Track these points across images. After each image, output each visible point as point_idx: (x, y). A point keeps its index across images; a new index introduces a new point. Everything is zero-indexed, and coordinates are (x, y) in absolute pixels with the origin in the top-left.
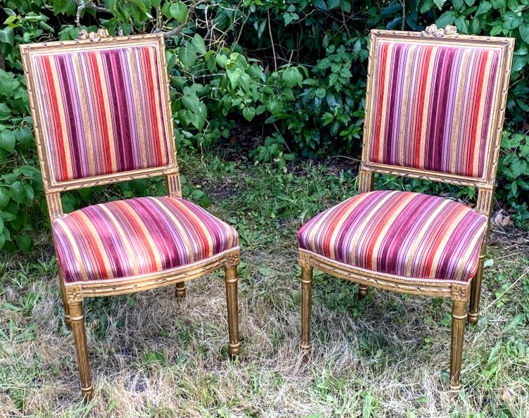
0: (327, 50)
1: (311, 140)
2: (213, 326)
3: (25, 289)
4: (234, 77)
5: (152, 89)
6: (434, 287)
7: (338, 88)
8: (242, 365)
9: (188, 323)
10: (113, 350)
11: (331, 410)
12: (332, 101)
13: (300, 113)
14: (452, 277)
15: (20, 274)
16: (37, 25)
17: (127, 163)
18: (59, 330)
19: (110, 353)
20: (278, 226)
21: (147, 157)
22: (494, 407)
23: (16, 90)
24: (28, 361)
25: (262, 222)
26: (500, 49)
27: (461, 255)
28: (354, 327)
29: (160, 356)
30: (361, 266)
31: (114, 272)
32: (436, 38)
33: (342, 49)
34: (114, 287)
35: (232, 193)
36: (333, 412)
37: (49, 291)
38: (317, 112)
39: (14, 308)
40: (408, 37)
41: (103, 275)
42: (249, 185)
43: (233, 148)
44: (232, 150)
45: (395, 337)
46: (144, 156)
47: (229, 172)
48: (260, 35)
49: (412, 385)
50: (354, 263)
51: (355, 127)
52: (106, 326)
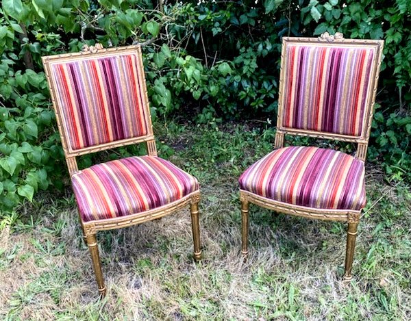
0: (240, 50)
1: (232, 109)
2: (181, 239)
3: (56, 217)
4: (189, 72)
5: (134, 84)
6: (336, 214)
7: (249, 75)
8: (203, 266)
9: (165, 237)
10: (117, 259)
11: (266, 297)
12: (245, 83)
13: (224, 92)
14: (349, 208)
15: (52, 207)
16: (54, 41)
17: (120, 134)
18: (80, 246)
19: (115, 261)
20: (217, 168)
21: (133, 129)
22: (375, 290)
23: (42, 83)
24: (61, 269)
25: (206, 165)
26: (374, 48)
27: (354, 192)
28: (275, 236)
29: (149, 262)
30: (285, 202)
31: (116, 213)
32: (328, 42)
33: (250, 50)
34: (117, 223)
35: (185, 146)
36: (268, 298)
37: (72, 219)
38: (236, 91)
39: (49, 231)
40: (309, 42)
41: (109, 216)
42: (195, 140)
43: (182, 115)
44: (181, 117)
45: (302, 242)
46: (131, 130)
47: (181, 132)
48: (196, 43)
49: (319, 277)
50: (279, 199)
51: (260, 100)
52: (111, 241)
